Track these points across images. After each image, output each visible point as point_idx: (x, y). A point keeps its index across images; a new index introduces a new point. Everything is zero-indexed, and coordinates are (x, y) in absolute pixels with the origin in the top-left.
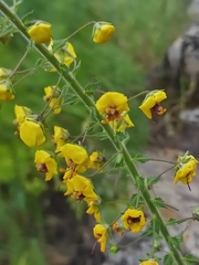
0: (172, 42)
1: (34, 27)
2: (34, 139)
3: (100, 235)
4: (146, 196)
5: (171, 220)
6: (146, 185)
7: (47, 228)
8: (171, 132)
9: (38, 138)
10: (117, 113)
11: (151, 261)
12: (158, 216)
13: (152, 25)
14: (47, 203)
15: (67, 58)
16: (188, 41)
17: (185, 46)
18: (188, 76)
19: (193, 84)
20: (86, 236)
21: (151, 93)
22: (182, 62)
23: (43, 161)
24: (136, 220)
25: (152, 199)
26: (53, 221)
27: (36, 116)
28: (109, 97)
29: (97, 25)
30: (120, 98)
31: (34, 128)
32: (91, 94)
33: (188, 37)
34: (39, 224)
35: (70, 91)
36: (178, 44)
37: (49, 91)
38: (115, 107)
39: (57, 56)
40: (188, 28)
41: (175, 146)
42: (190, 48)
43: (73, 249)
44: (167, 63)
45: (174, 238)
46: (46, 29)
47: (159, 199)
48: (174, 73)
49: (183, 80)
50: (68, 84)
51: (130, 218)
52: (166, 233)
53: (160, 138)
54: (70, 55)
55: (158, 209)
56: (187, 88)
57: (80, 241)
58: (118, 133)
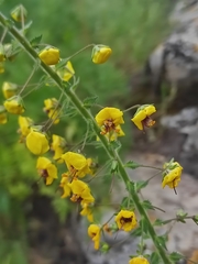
0: (153, 48)
1: (44, 51)
2: (40, 147)
3: (95, 234)
4: (136, 199)
5: (158, 221)
6: (136, 189)
7: (29, 232)
8: (152, 137)
9: (43, 147)
10: (113, 126)
11: (140, 257)
12: (146, 217)
13: (134, 31)
14: (30, 206)
15: (66, 74)
16: (169, 49)
17: (166, 53)
18: (169, 83)
19: (173, 91)
20: (69, 239)
21: (142, 107)
22: (164, 69)
23: (44, 167)
24: (128, 220)
25: (141, 202)
26: (35, 224)
27: (40, 127)
28: (107, 111)
29: (96, 47)
30: (117, 113)
31: (41, 138)
32: (89, 107)
33: (168, 44)
34: (22, 227)
35: (71, 104)
36: (159, 52)
37: (48, 103)
38: (112, 121)
39: (58, 73)
40: (169, 36)
41: (155, 151)
42: (171, 56)
43: (55, 252)
44: (148, 70)
45: (161, 238)
46: (54, 53)
47: (147, 202)
48: (155, 79)
49: (163, 87)
50: (69, 99)
51: (123, 218)
52: (153, 233)
53: (142, 144)
54: (69, 71)
55: (146, 211)
56: (168, 94)
57: (62, 244)
58: (112, 142)
